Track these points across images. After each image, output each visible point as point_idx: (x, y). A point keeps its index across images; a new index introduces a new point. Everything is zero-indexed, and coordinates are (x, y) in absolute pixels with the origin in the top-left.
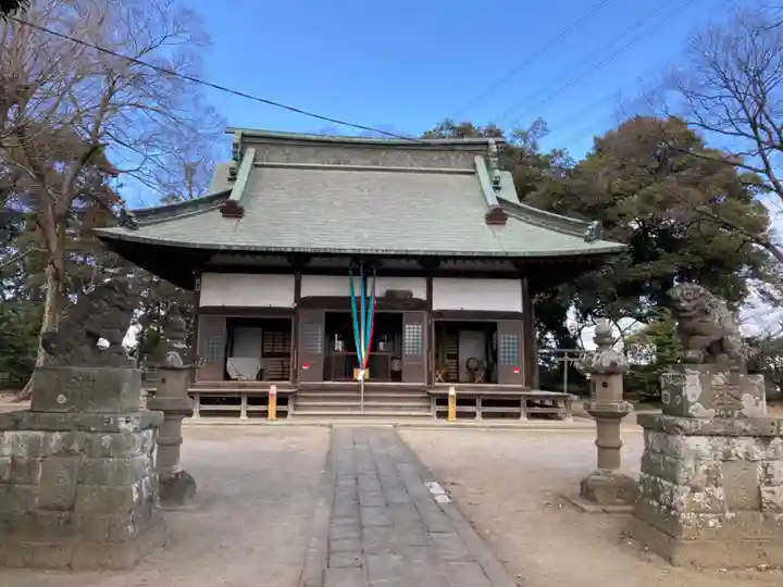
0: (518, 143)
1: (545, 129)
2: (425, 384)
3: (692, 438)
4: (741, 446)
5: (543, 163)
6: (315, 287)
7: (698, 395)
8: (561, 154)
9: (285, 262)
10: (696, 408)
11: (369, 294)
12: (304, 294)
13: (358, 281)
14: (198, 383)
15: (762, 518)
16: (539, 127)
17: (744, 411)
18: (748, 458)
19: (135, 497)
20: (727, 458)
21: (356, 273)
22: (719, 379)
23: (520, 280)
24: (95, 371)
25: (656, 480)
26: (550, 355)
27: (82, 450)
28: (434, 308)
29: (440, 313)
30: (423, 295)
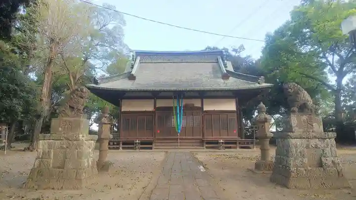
0: (233, 54)
1: (244, 48)
2: (201, 137)
3: (294, 140)
4: (313, 142)
5: (244, 60)
6: (161, 103)
7: (296, 124)
8: (249, 56)
9: (150, 95)
10: (295, 129)
11: (180, 105)
12: (158, 106)
13: (176, 101)
14: (121, 138)
15: (322, 170)
16: (242, 48)
17: (315, 130)
18: (316, 147)
19: (86, 164)
20: (307, 147)
21: (175, 98)
22: (304, 118)
23: (235, 100)
24: (72, 119)
25: (281, 157)
26: (249, 128)
27: (67, 147)
28: (204, 110)
29: (206, 112)
30: (200, 105)
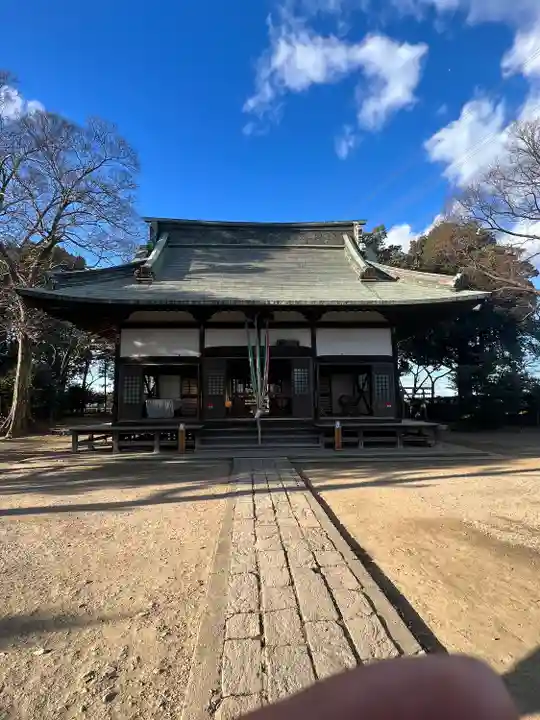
2: (311, 418)
6: (217, 339)
9: (190, 318)
11: (263, 344)
12: (207, 345)
13: (253, 333)
21: (251, 326)
23: (389, 329)
28: (318, 355)
29: (323, 359)
30: (308, 344)
